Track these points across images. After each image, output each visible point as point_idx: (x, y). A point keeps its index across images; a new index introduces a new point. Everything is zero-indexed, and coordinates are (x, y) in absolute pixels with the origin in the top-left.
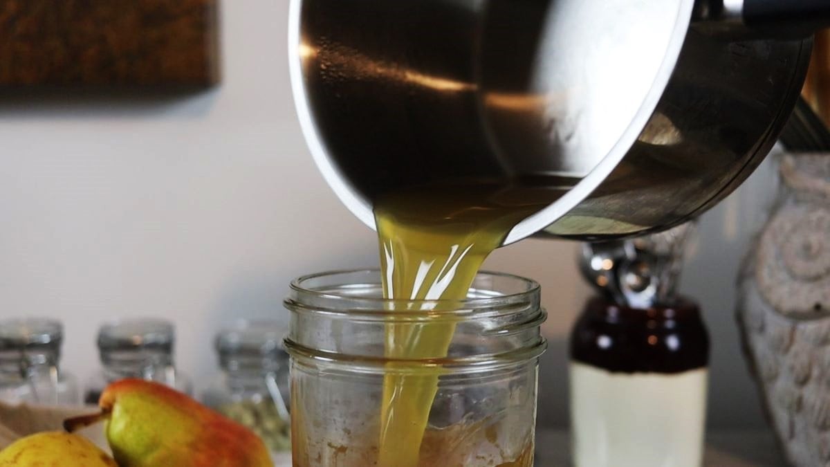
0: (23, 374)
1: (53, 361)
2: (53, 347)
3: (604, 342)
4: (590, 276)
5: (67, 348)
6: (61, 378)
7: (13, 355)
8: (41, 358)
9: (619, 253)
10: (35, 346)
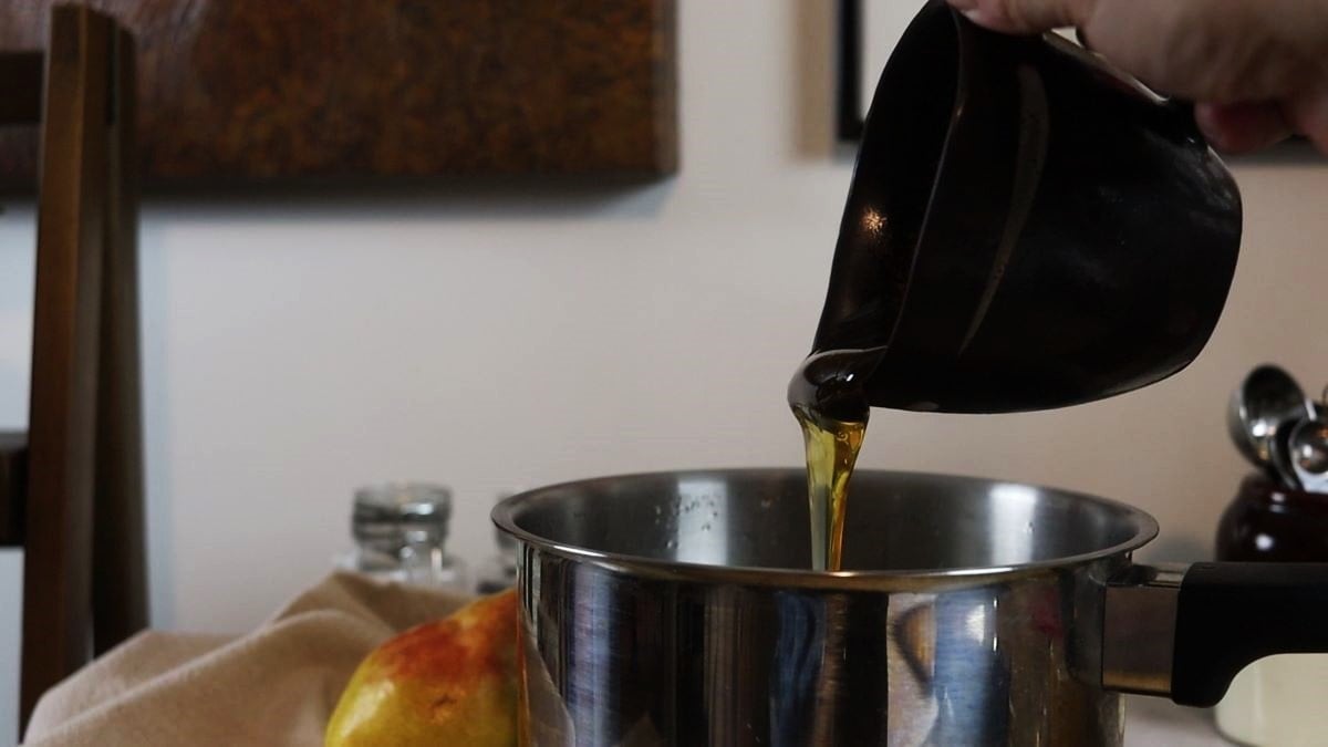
0: (395, 553)
1: (437, 541)
2: (438, 521)
3: (1264, 542)
4: (1246, 445)
5: (456, 524)
6: (446, 563)
7: (386, 528)
8: (419, 535)
9: (1295, 413)
10: (412, 519)
